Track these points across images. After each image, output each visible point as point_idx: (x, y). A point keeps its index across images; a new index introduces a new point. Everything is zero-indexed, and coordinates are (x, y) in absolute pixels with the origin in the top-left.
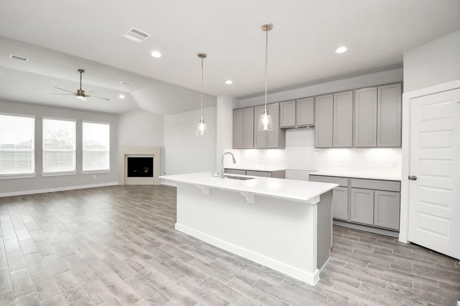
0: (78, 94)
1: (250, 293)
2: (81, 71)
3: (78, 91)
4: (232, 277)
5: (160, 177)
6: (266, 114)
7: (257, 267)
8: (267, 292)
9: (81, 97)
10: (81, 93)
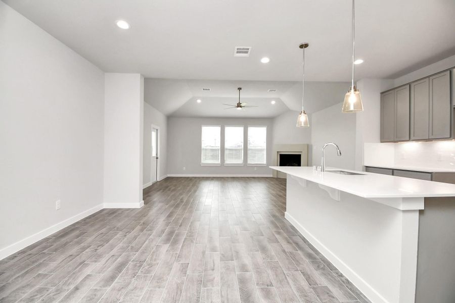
0: (238, 106)
1: (300, 290)
2: (240, 89)
3: (238, 104)
4: (297, 270)
5: (270, 167)
6: (353, 90)
7: (336, 275)
8: (321, 299)
9: (239, 108)
10: (239, 105)
